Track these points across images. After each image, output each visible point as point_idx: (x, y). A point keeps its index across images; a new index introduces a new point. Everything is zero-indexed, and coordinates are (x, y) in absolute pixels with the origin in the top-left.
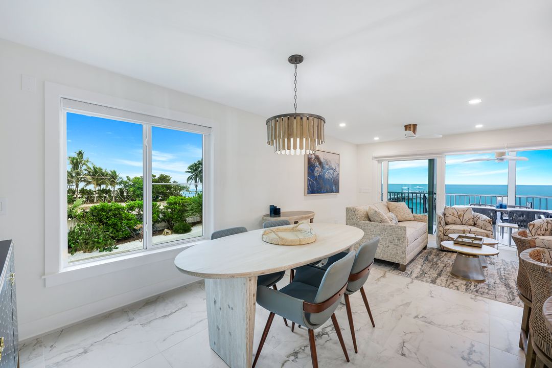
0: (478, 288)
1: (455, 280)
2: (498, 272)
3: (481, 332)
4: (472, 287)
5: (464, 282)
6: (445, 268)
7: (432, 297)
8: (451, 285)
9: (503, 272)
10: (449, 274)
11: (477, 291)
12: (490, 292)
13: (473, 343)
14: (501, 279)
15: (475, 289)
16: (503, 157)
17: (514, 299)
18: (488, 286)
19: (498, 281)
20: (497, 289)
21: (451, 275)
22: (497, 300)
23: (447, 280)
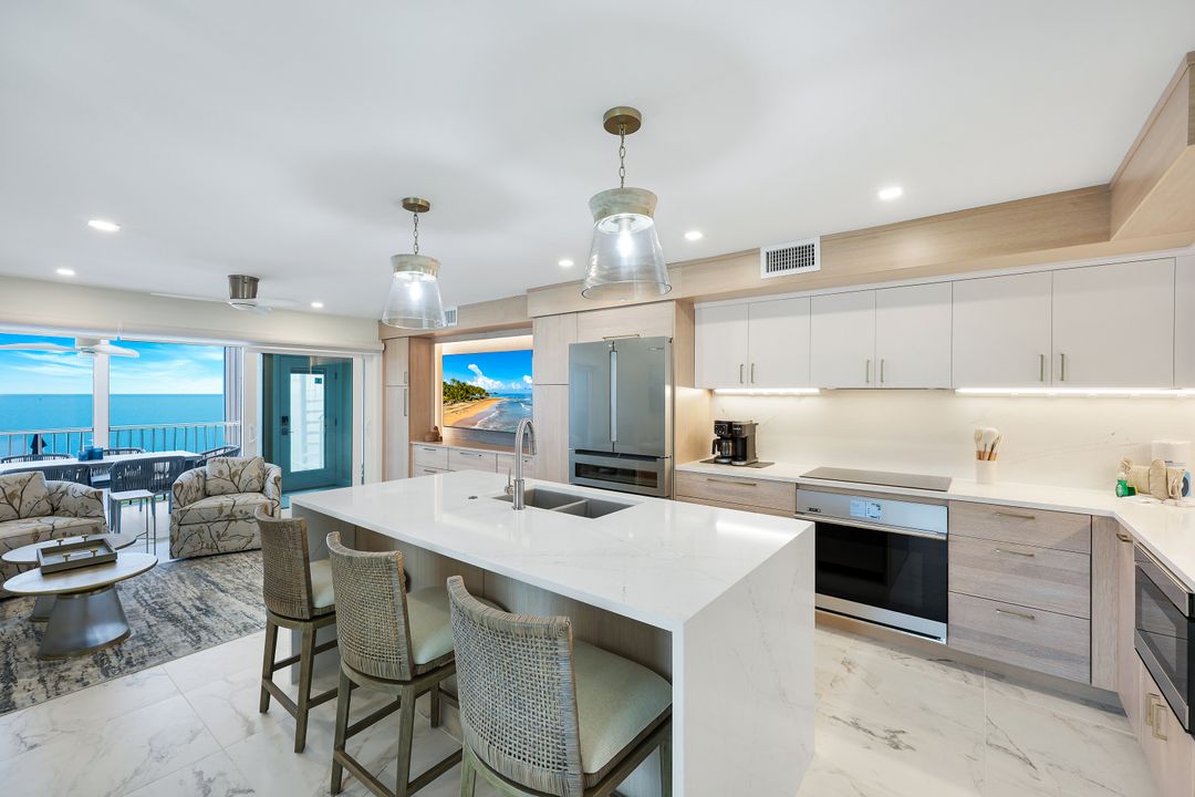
0: (126, 656)
1: (61, 668)
2: (139, 602)
3: (194, 735)
4: (114, 661)
5: (89, 660)
6: (11, 651)
7: (32, 747)
8: (62, 684)
9: (147, 597)
10: (35, 663)
11: (129, 663)
12: (153, 649)
13: (197, 770)
14: (153, 611)
15: (123, 661)
16: (96, 347)
17: (199, 639)
18: (143, 640)
19: (152, 619)
20: (160, 636)
21: (42, 662)
22: (175, 658)
23: (42, 681)
